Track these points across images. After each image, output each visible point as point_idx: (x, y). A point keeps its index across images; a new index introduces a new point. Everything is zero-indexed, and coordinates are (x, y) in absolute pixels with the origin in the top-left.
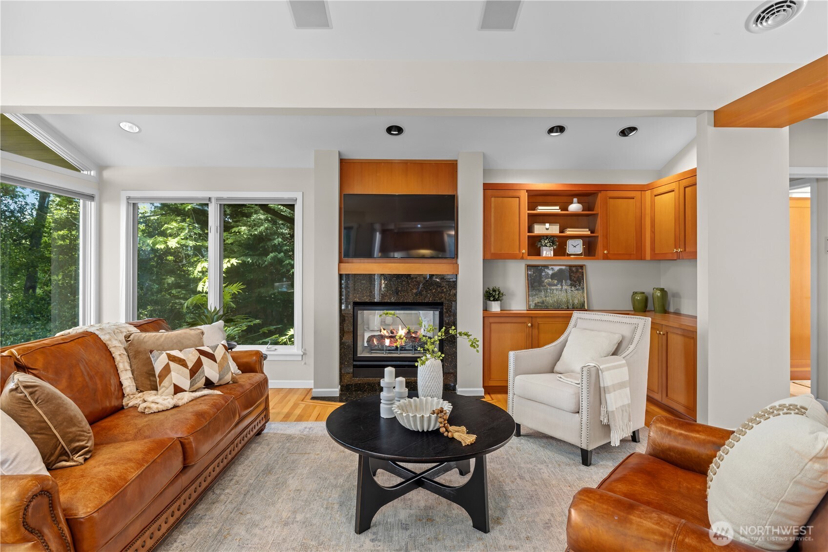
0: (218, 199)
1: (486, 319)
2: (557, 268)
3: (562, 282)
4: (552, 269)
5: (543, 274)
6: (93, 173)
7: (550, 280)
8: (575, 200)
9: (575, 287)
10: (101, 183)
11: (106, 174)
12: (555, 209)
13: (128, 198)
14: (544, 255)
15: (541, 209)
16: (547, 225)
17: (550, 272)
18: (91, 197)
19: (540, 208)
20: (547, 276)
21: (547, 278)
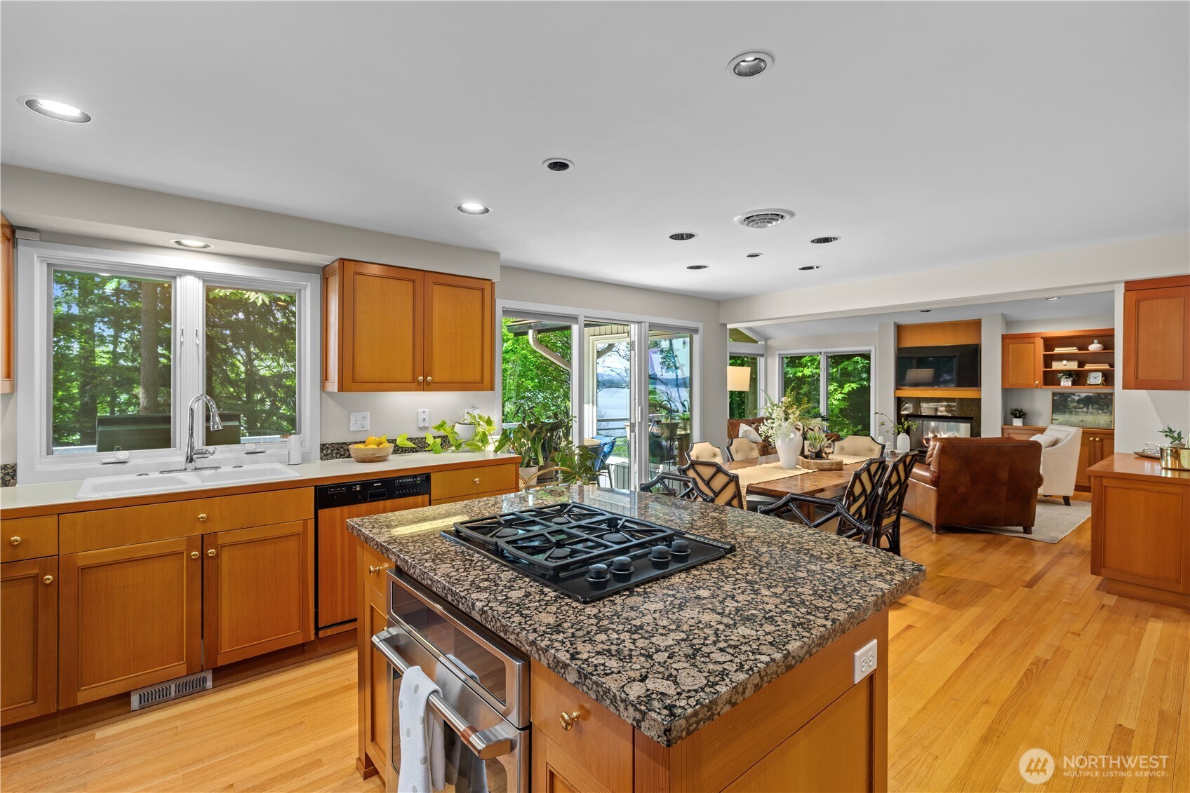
0: (825, 353)
1: (1005, 430)
2: (1083, 395)
3: (1088, 406)
4: (1079, 395)
5: (1069, 399)
6: (763, 343)
7: (1076, 404)
8: (1095, 341)
9: (1102, 410)
10: (767, 348)
11: (769, 342)
12: (1073, 350)
13: (779, 355)
14: (1062, 384)
15: (1058, 350)
16: (1065, 362)
17: (1077, 398)
18: (762, 355)
19: (1056, 349)
20: (1073, 401)
21: (1072, 403)
